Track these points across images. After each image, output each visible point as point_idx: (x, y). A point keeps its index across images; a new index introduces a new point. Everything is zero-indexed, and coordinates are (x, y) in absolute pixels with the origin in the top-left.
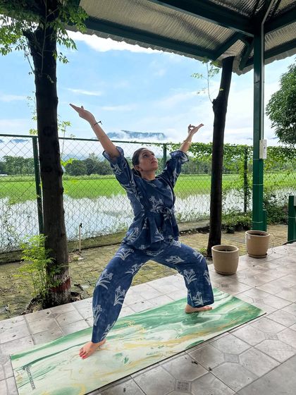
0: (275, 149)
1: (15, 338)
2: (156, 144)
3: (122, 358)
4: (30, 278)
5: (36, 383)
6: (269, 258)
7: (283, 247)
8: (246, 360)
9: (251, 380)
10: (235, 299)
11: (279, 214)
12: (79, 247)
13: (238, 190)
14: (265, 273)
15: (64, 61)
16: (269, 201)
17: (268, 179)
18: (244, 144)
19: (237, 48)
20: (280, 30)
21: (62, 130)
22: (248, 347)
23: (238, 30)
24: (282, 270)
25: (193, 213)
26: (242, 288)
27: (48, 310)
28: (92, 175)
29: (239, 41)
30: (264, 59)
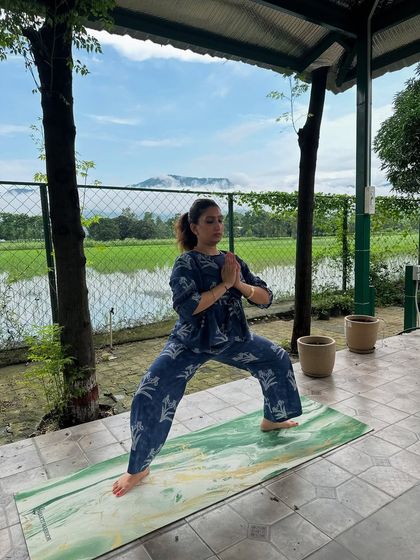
0: (386, 199)
1: (21, 470)
2: (218, 194)
3: (173, 496)
4: (40, 385)
5: (52, 531)
6: (378, 353)
7: (397, 338)
8: (345, 495)
9: (352, 523)
10: (330, 411)
11: (391, 292)
12: (111, 342)
13: (334, 258)
14: (372, 375)
15: (83, 72)
16: (379, 274)
17: (377, 243)
18: (342, 194)
19: (333, 54)
21: (83, 174)
22: (349, 476)
24: (396, 370)
26: (340, 395)
27: (67, 430)
28: (127, 240)
29: (336, 44)
30: (371, 70)
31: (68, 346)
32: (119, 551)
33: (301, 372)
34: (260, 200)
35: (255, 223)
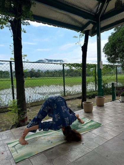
0: (106, 65)
1: (8, 138)
2: (60, 64)
3: (50, 142)
5: (18, 151)
6: (105, 107)
7: (110, 102)
8: (96, 140)
9: (98, 146)
10: (92, 121)
11: (109, 91)
13: (93, 82)
14: (103, 112)
16: (105, 86)
17: (104, 78)
18: (94, 64)
19: (90, 26)
20: (106, 20)
21: (23, 58)
22: (97, 136)
23: (90, 20)
24: (110, 110)
25: (75, 91)
26: (95, 117)
27: (20, 128)
28: (32, 78)
29: (91, 24)
30: (100, 31)
31: (19, 105)
32: (37, 155)
33: (84, 111)
34: (71, 65)
35: (70, 72)
